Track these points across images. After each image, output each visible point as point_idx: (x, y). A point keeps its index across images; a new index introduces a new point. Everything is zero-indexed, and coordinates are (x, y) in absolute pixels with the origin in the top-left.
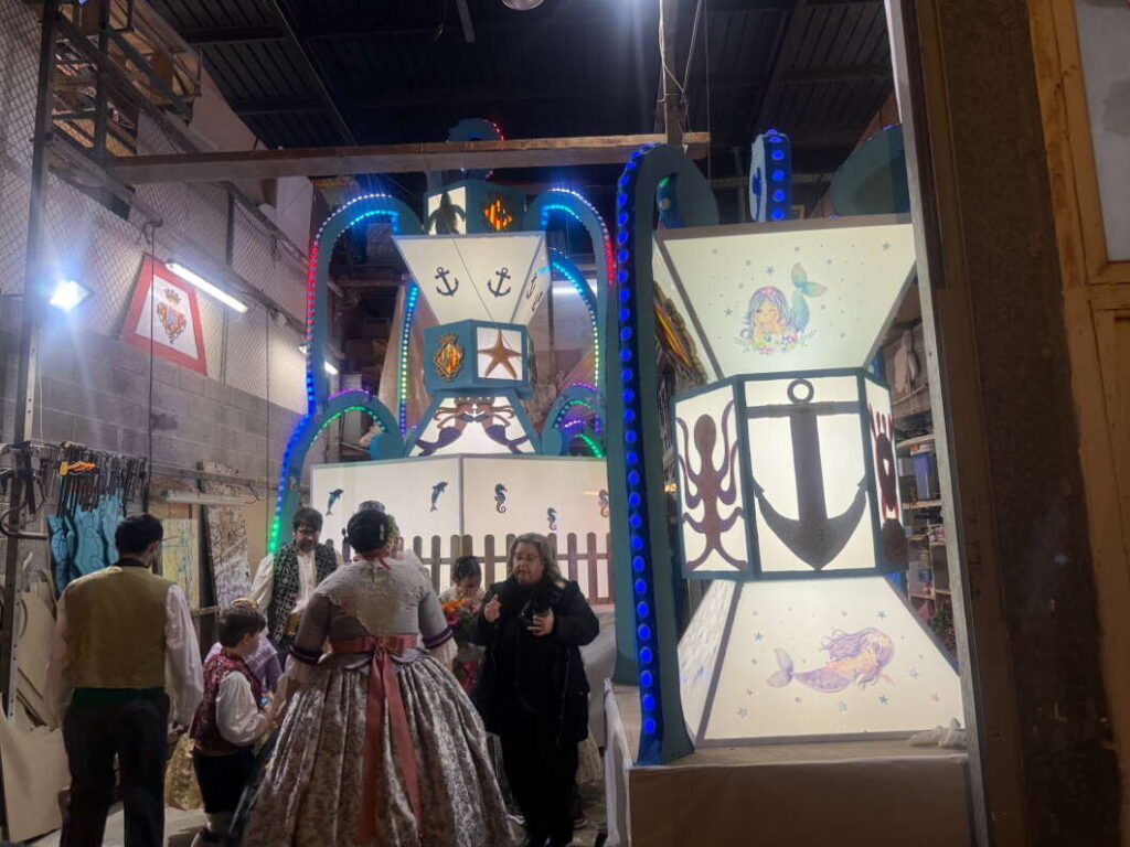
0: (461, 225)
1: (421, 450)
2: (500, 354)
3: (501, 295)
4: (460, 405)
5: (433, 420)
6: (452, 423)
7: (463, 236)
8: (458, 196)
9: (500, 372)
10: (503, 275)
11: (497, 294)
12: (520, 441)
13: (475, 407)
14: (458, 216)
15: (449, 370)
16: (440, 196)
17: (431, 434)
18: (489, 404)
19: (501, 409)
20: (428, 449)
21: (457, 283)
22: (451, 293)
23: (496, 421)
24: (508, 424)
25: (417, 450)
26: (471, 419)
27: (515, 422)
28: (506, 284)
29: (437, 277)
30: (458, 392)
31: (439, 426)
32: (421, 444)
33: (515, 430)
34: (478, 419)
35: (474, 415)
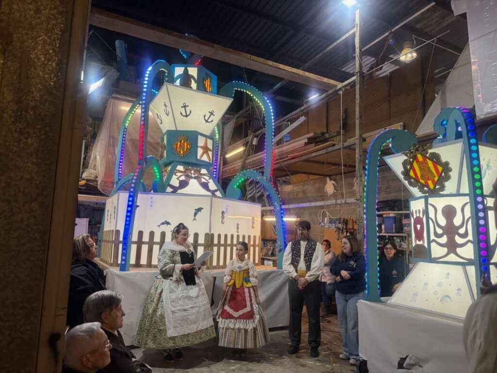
0: (194, 85)
1: (172, 190)
2: (206, 149)
3: (209, 122)
4: (186, 170)
5: (174, 175)
6: (183, 178)
7: (194, 90)
8: (193, 71)
9: (205, 158)
10: (212, 114)
11: (207, 121)
12: (216, 191)
13: (192, 172)
14: (192, 80)
15: (182, 152)
16: (183, 68)
17: (175, 182)
18: (199, 171)
19: (204, 175)
20: (175, 190)
21: (191, 112)
22: (187, 116)
23: (203, 180)
24: (209, 182)
25: (169, 190)
26: (192, 178)
27: (211, 181)
28: (212, 117)
29: (182, 107)
30: (185, 164)
31: (178, 179)
32: (172, 187)
33: (212, 186)
34: (195, 178)
35: (193, 176)
